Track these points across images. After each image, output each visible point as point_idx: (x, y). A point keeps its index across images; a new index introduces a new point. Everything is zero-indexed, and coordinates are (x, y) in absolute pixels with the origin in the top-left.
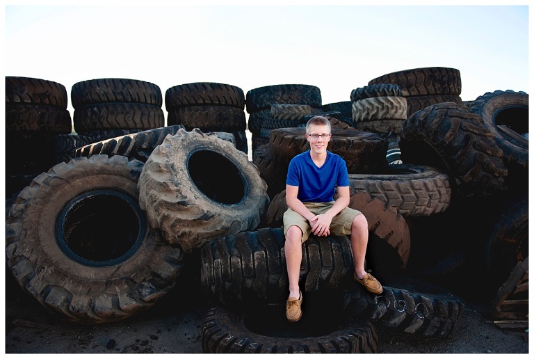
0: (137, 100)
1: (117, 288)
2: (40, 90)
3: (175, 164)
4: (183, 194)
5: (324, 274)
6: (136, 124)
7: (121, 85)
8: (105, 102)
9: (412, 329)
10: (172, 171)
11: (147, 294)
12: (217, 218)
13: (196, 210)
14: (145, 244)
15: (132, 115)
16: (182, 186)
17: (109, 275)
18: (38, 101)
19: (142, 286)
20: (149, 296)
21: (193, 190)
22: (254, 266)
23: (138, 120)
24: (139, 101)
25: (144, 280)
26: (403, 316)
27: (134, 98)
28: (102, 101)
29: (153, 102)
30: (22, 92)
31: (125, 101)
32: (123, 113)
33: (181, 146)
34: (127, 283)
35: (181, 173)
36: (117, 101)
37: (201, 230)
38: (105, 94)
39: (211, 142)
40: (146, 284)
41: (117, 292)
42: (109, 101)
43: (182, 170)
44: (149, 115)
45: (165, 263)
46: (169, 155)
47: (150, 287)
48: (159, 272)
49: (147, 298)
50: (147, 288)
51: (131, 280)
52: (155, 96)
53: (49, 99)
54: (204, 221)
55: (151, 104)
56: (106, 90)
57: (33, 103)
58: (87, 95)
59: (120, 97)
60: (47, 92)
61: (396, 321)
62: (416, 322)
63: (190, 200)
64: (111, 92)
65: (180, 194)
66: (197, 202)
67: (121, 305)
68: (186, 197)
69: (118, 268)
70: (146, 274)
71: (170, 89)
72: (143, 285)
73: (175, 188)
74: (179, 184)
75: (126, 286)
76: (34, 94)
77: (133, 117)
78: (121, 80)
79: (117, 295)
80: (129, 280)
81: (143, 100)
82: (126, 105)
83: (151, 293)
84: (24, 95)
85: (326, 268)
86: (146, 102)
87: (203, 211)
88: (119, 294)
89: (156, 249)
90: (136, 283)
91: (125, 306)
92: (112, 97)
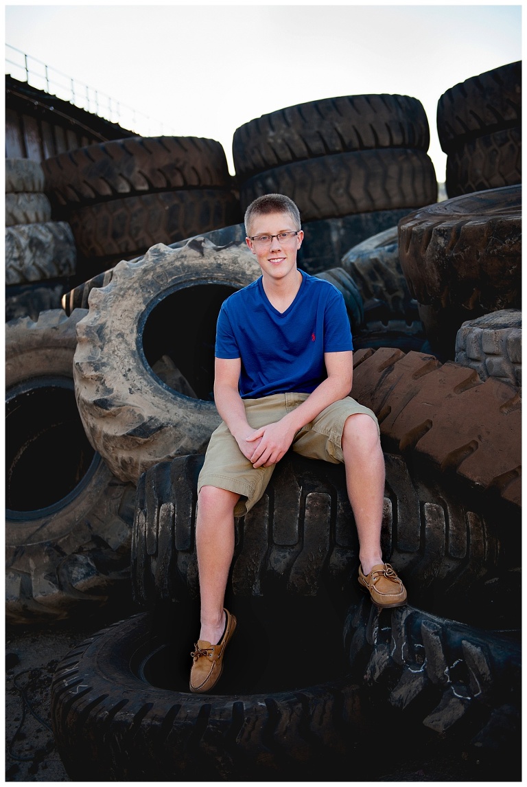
0: (356, 144)
1: (31, 561)
2: (163, 160)
3: (109, 324)
4: (107, 384)
5: (277, 561)
6: (372, 200)
7: (316, 116)
8: (289, 162)
9: (438, 721)
10: (97, 339)
11: (80, 577)
12: (171, 432)
13: (128, 416)
14: (94, 482)
15: (344, 183)
16: (106, 369)
17: (25, 536)
18: (162, 184)
19: (74, 562)
20: (82, 582)
21: (134, 374)
22: (157, 533)
23: (358, 193)
24: (362, 147)
25: (80, 551)
26: (417, 684)
27: (346, 140)
28: (281, 162)
29: (397, 140)
30: (130, 170)
31: (329, 152)
32: (323, 181)
33: (137, 285)
34: (49, 553)
35: (115, 341)
36: (312, 154)
37: (144, 457)
38: (287, 144)
39: (219, 266)
40: (81, 558)
41: (30, 569)
42: (295, 158)
43: (121, 335)
44: (386, 176)
45: (117, 519)
46: (102, 305)
47: (88, 565)
48: (106, 536)
49: (80, 584)
50: (82, 565)
51: (58, 548)
52: (400, 124)
53: (183, 177)
54: (142, 440)
55: (392, 145)
56: (287, 135)
57: (153, 190)
58: (253, 152)
59: (316, 145)
60: (178, 160)
61: (403, 692)
62: (446, 705)
63: (117, 397)
64: (296, 137)
65: (103, 384)
66: (133, 400)
67: (34, 594)
68: (110, 391)
69: (43, 526)
70: (84, 538)
71: (449, 91)
72: (76, 559)
73: (93, 373)
74: (104, 365)
75: (47, 560)
76: (152, 171)
77: (348, 185)
78: (316, 105)
79: (30, 575)
80: (55, 549)
81: (369, 140)
82: (330, 160)
83: (87, 575)
84: (135, 176)
85: (282, 547)
86: (378, 146)
87: (141, 416)
88: (32, 573)
89: (106, 492)
90: (63, 554)
91: (40, 596)
92: (300, 149)
